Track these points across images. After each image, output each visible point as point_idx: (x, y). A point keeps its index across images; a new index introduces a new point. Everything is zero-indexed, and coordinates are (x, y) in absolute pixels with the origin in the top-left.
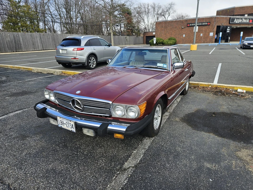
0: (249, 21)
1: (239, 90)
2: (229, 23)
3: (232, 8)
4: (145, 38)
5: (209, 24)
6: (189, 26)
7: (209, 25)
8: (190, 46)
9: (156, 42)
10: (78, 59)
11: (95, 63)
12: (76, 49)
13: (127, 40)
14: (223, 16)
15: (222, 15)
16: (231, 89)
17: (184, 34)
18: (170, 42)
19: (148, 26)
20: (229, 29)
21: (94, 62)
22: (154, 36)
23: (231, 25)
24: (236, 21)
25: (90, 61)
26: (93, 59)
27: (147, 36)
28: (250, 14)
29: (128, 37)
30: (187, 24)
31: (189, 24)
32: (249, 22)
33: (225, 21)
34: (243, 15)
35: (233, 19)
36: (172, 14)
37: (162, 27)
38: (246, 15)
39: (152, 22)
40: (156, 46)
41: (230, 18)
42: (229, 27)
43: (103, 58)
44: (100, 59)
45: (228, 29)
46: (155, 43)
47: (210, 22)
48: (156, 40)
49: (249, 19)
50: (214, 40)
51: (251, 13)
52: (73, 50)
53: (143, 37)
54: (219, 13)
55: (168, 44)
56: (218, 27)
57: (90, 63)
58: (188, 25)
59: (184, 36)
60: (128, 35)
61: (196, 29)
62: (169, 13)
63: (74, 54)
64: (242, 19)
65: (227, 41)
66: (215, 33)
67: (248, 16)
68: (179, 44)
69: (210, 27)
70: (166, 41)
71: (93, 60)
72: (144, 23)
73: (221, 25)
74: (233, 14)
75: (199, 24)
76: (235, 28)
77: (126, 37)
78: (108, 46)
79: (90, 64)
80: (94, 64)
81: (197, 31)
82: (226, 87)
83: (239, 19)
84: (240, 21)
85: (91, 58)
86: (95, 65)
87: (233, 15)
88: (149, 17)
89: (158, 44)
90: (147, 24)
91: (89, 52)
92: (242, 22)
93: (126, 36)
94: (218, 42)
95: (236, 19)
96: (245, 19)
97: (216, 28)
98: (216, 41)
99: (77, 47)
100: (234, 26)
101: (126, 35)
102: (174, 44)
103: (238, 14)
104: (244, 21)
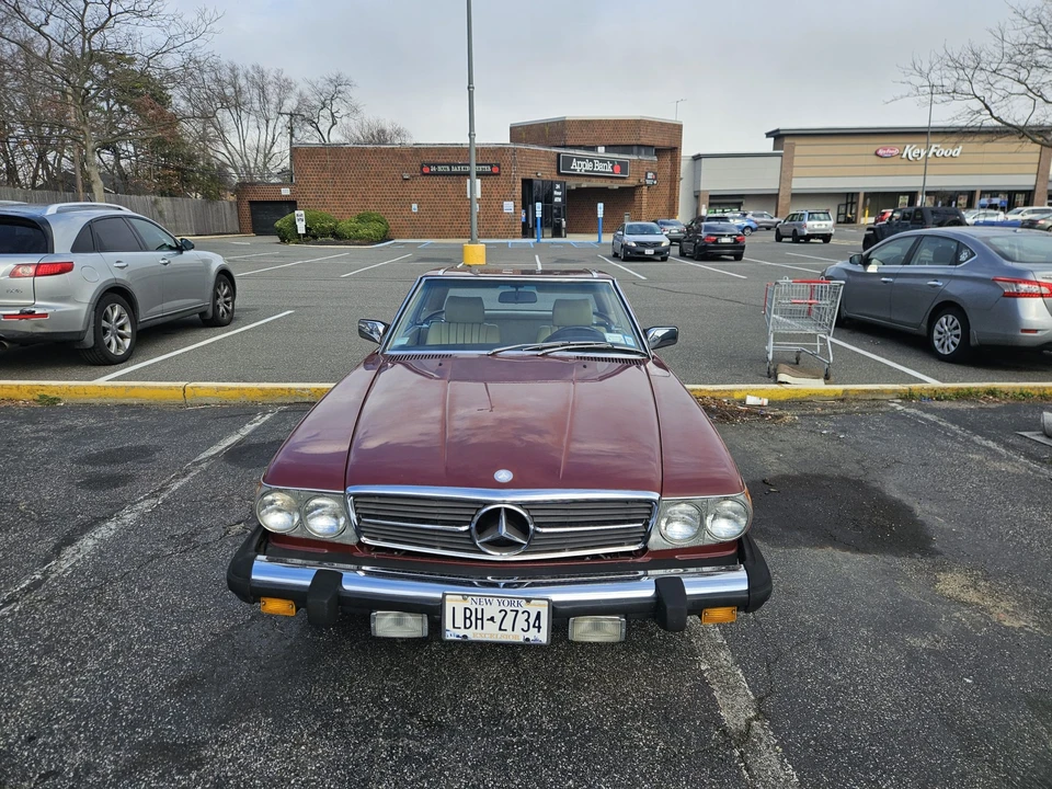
0: (612, 167)
1: (751, 400)
2: (559, 173)
3: (557, 122)
4: (246, 208)
5: (495, 170)
6: (427, 174)
7: (498, 174)
8: (461, 249)
9: (307, 229)
10: (45, 315)
11: (128, 330)
12: (31, 270)
13: (160, 213)
14: (536, 148)
15: (527, 142)
16: (725, 397)
17: (414, 201)
18: (366, 231)
19: (243, 156)
20: (558, 190)
21: (122, 327)
22: (292, 205)
23: (564, 179)
24: (577, 167)
25: (104, 324)
26: (116, 314)
27: (255, 199)
28: (610, 146)
29: (165, 202)
30: (422, 167)
31: (429, 165)
32: (613, 173)
33: (544, 164)
34: (593, 148)
35: (569, 160)
36: (345, 120)
37: (324, 168)
38: (601, 150)
39: (262, 144)
40: (307, 242)
41: (559, 155)
42: (558, 187)
43: (159, 308)
44: (149, 312)
45: (556, 193)
46: (301, 230)
47: (498, 165)
48: (303, 217)
49: (611, 162)
50: (519, 229)
51: (612, 143)
52: (13, 274)
53: (238, 204)
54: (518, 133)
55: (361, 238)
56: (527, 183)
57: (105, 331)
58: (426, 170)
59: (415, 206)
60: (163, 194)
61: (476, 188)
62: (332, 114)
63: (17, 293)
64: (591, 160)
65: (557, 233)
66: (520, 205)
67: (606, 151)
68: (399, 238)
69: (501, 180)
70: (346, 224)
71: (119, 318)
72: (224, 142)
73: (533, 176)
74: (562, 143)
75: (481, 169)
76: (574, 187)
77: (156, 202)
78: (171, 248)
79: (107, 339)
80: (122, 337)
81: (478, 194)
82: (709, 392)
83: (584, 160)
84: (589, 166)
85: (110, 312)
86: (127, 342)
87: (564, 147)
88: (245, 123)
89: (315, 237)
90: (238, 148)
91: (98, 284)
92: (592, 171)
93: (153, 197)
94: (533, 237)
95: (578, 159)
96: (601, 161)
97: (519, 187)
98: (527, 231)
99: (35, 259)
100: (573, 184)
101: (154, 193)
102: (384, 239)
103: (577, 143)
104: (600, 167)
